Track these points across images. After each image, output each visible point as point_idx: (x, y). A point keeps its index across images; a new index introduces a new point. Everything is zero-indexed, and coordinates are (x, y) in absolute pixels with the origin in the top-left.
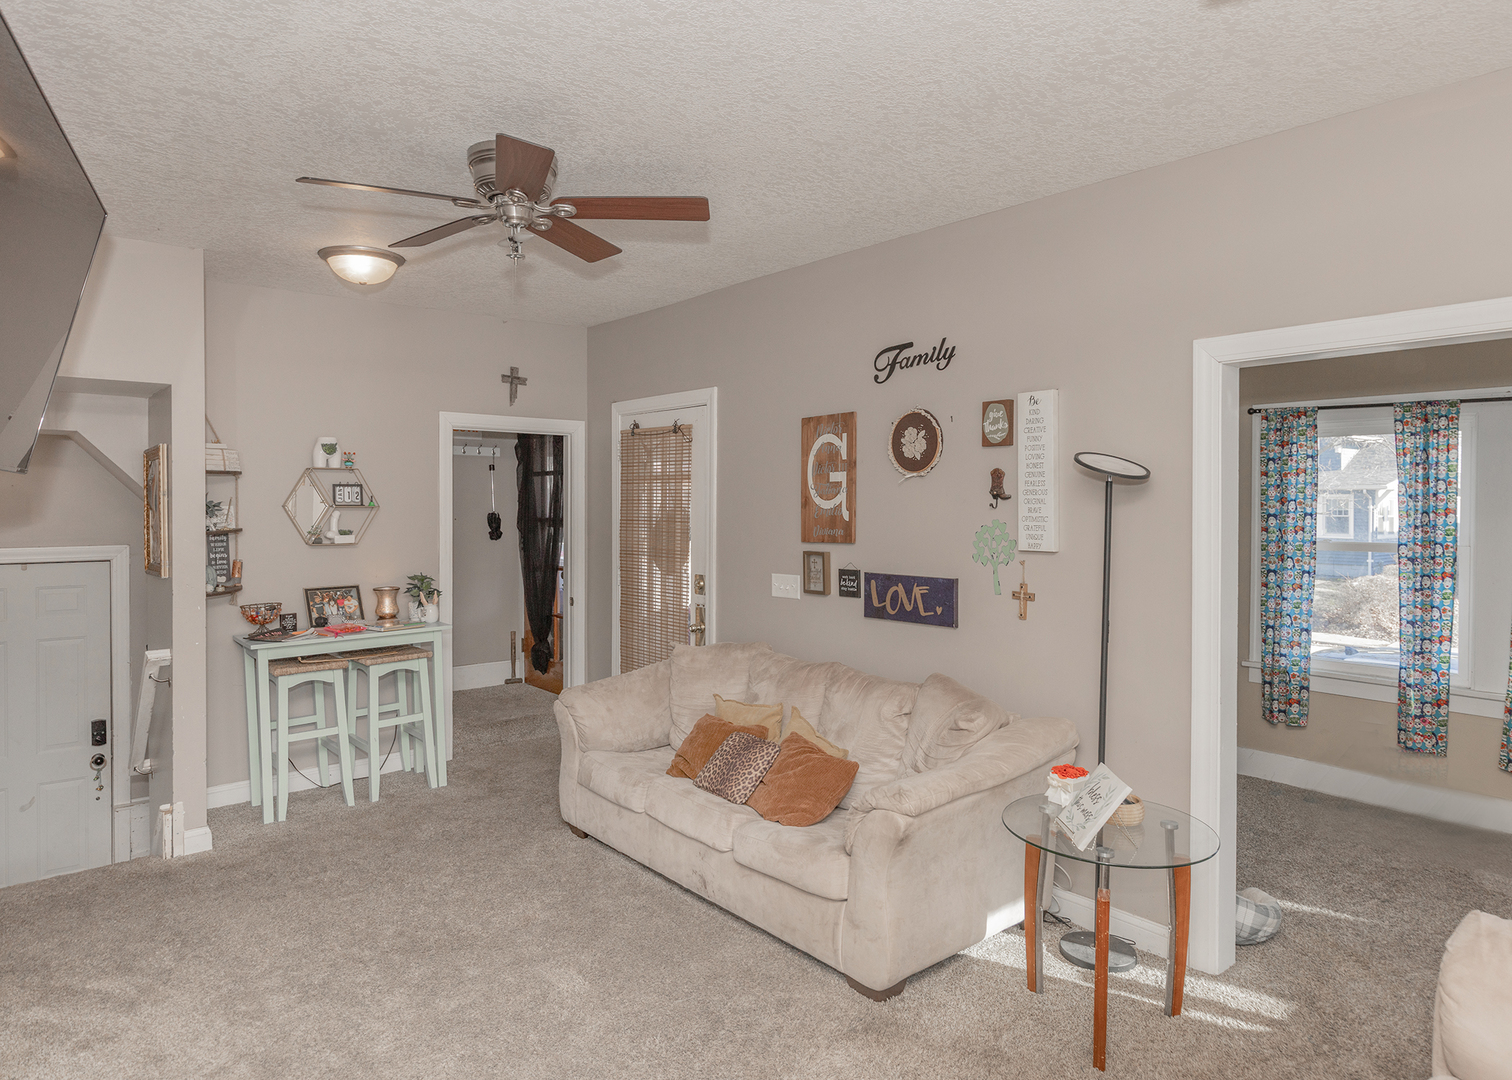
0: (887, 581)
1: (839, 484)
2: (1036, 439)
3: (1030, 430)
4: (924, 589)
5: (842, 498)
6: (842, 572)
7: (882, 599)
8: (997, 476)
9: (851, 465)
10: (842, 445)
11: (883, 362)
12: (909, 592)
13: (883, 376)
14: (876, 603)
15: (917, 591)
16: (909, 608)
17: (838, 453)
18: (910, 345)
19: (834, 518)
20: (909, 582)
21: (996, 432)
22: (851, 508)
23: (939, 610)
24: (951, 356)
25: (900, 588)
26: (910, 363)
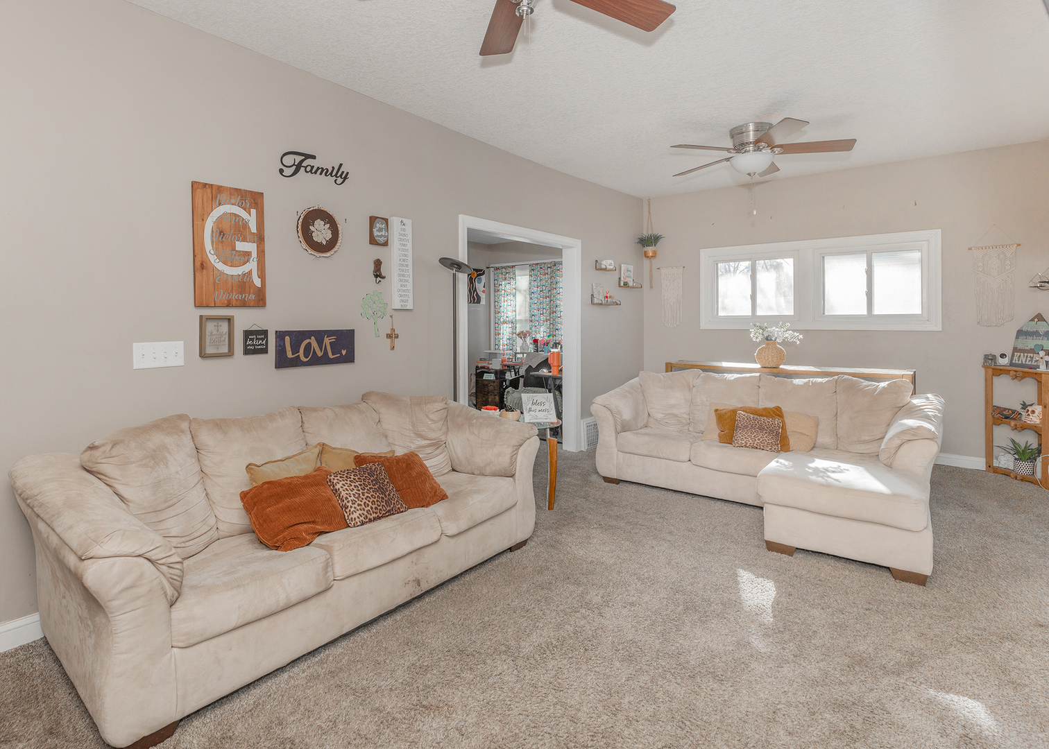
0: (299, 337)
1: (247, 254)
2: (404, 245)
3: (401, 240)
4: (333, 339)
5: (252, 266)
6: (247, 334)
7: (295, 349)
8: (378, 264)
9: (260, 239)
10: (251, 219)
11: (289, 160)
12: (320, 343)
13: (288, 172)
14: (290, 355)
15: (327, 341)
16: (320, 354)
17: (245, 225)
18: (314, 157)
19: (243, 283)
20: (319, 335)
21: (381, 236)
22: (262, 276)
23: (344, 352)
24: (345, 178)
25: (313, 341)
26: (313, 171)
